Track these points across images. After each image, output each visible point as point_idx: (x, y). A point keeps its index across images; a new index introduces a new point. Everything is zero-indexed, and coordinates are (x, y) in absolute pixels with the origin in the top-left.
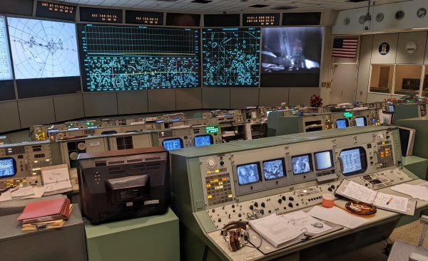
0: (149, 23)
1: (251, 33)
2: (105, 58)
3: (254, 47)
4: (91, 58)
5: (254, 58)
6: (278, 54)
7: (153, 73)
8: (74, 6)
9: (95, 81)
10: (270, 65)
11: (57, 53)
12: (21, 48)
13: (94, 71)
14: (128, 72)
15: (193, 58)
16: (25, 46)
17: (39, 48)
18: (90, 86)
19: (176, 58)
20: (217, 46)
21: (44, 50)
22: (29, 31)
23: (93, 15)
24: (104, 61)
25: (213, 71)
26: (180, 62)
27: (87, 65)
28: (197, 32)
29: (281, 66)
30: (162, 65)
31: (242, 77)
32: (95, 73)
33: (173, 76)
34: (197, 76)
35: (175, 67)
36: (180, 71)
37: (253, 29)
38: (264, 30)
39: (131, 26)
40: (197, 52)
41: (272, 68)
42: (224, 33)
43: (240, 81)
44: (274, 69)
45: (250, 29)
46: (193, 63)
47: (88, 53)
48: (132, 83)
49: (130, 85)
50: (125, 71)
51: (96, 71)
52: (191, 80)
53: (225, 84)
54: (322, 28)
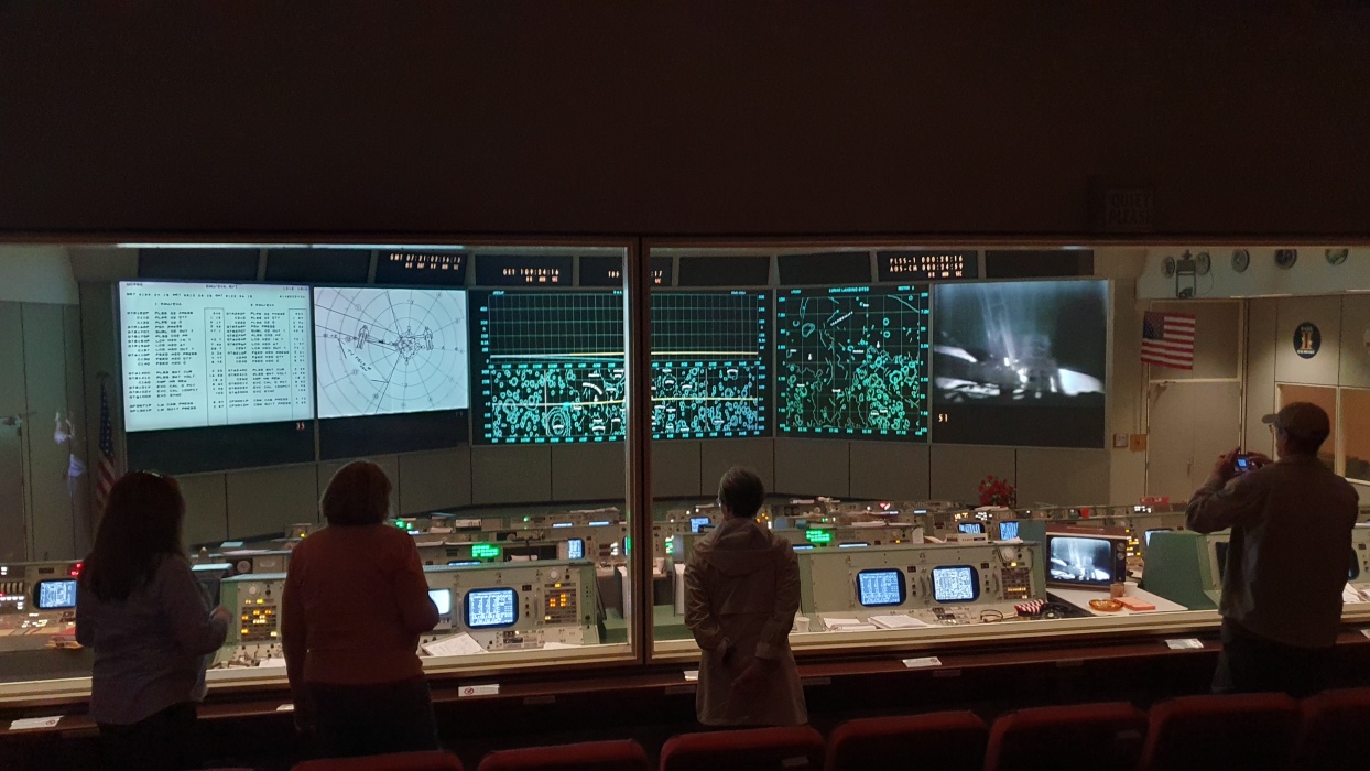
1: (906, 299)
2: (530, 367)
3: (914, 334)
4: (498, 367)
5: (913, 364)
6: (981, 355)
8: (465, 254)
9: (504, 420)
10: (958, 382)
11: (416, 357)
12: (338, 349)
13: (503, 395)
14: (583, 399)
15: (750, 363)
16: (347, 346)
17: (376, 349)
18: (490, 431)
19: (706, 364)
20: (814, 333)
21: (387, 352)
22: (357, 314)
23: (505, 272)
24: (527, 374)
25: (804, 395)
26: (716, 372)
27: (487, 382)
28: (762, 297)
29: (989, 385)
30: (667, 382)
31: (881, 414)
32: (504, 401)
33: (697, 408)
34: (762, 408)
35: (702, 385)
36: (716, 396)
37: (908, 288)
38: (940, 291)
39: (594, 291)
40: (762, 348)
41: (964, 390)
42: (832, 299)
43: (877, 425)
44: (970, 395)
45: (900, 288)
46: (750, 376)
47: (492, 356)
48: (591, 426)
49: (586, 429)
50: (575, 396)
51: (507, 397)
52: (745, 419)
53: (836, 430)
54: (1105, 284)
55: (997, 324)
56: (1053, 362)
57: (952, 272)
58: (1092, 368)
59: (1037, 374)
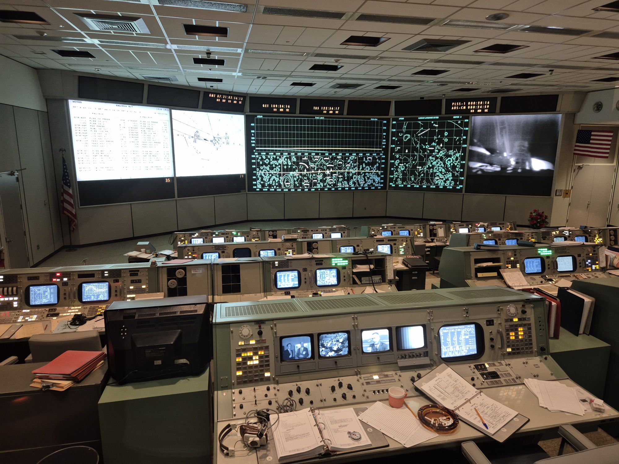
0: (328, 113)
2: (275, 154)
3: (459, 140)
4: (259, 154)
5: (458, 155)
6: (492, 151)
7: (328, 172)
8: (244, 96)
9: (262, 180)
10: (480, 164)
11: (222, 148)
12: (185, 143)
13: (262, 168)
14: (300, 170)
15: (378, 154)
16: (189, 141)
17: (203, 143)
18: (256, 185)
19: (357, 154)
20: (410, 139)
21: (208, 145)
22: (194, 125)
23: (263, 106)
24: (273, 157)
25: (402, 169)
26: (362, 158)
27: (254, 161)
28: (385, 122)
29: (495, 166)
30: (339, 163)
31: (440, 179)
32: (262, 170)
33: (352, 176)
34: (383, 176)
35: (355, 164)
36: (362, 170)
37: (458, 117)
38: (474, 120)
39: (306, 117)
40: (384, 147)
41: (482, 168)
42: (420, 122)
43: (438, 183)
44: (485, 170)
45: (454, 117)
46: (378, 160)
47: (257, 148)
48: (303, 183)
49: (301, 185)
50: (296, 169)
51: (263, 169)
52: (374, 181)
53: (418, 186)
54: (560, 116)
55: (502, 135)
56: (529, 155)
57: (483, 109)
58: (549, 157)
59: (520, 161)
